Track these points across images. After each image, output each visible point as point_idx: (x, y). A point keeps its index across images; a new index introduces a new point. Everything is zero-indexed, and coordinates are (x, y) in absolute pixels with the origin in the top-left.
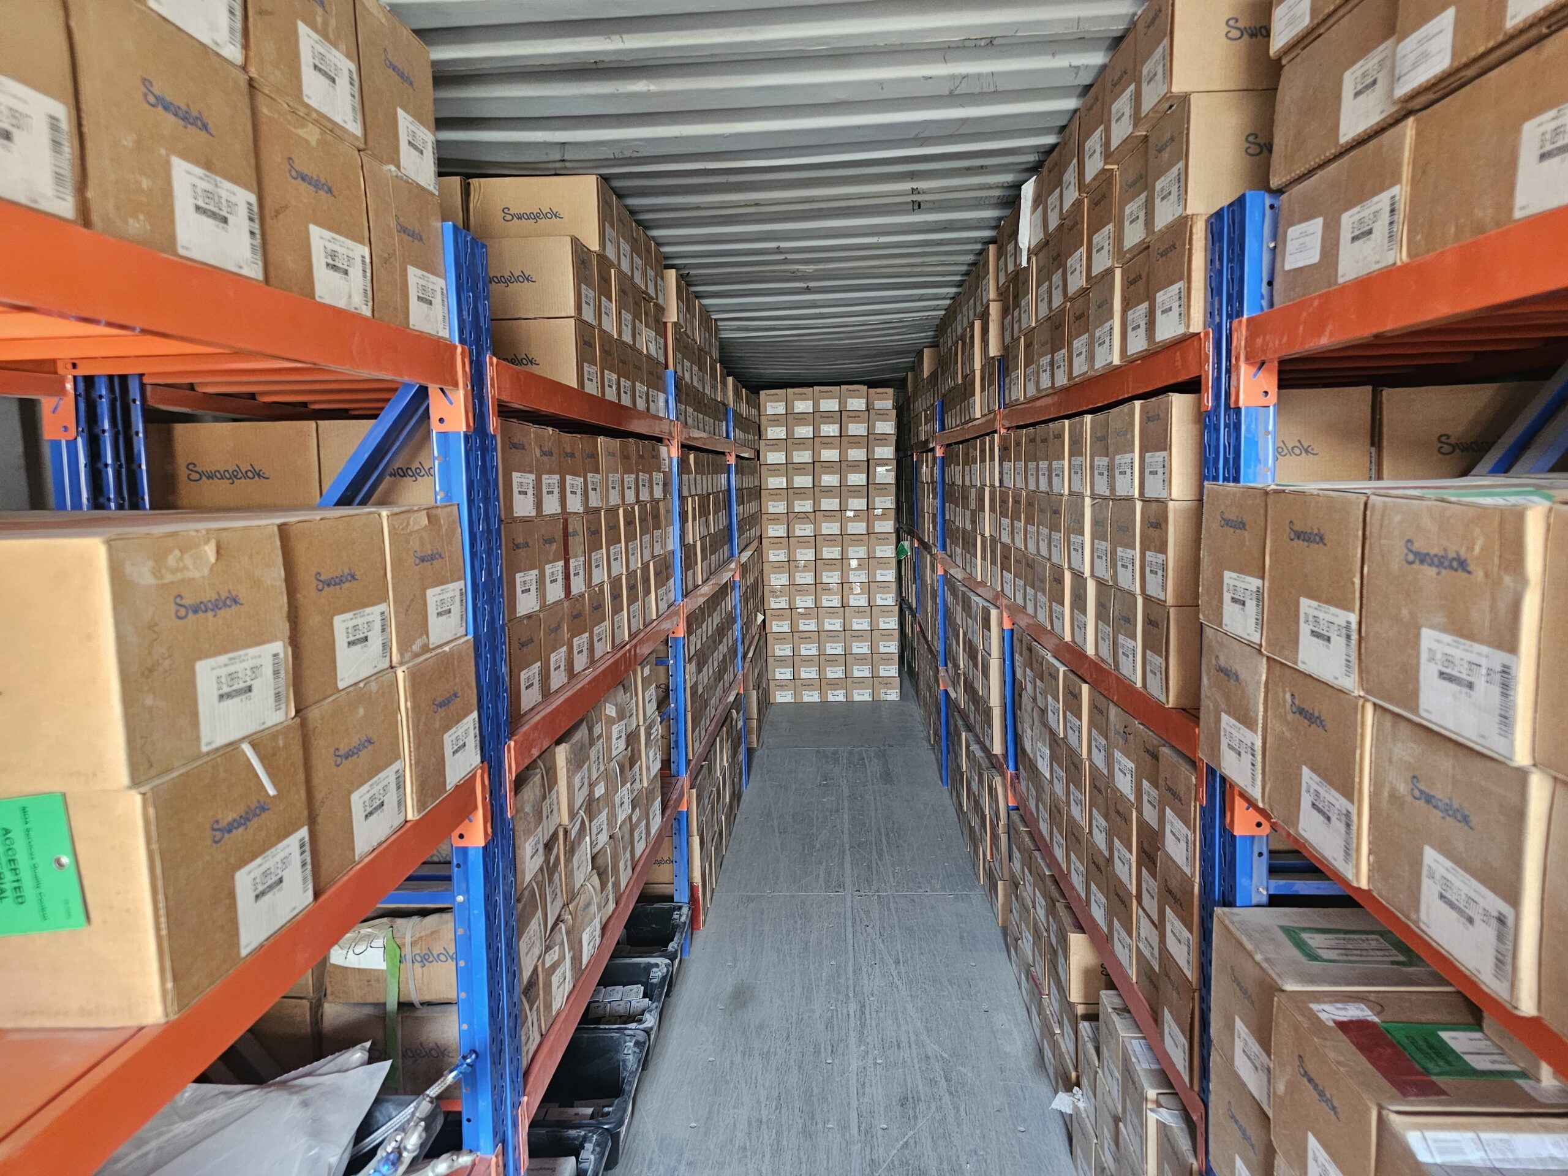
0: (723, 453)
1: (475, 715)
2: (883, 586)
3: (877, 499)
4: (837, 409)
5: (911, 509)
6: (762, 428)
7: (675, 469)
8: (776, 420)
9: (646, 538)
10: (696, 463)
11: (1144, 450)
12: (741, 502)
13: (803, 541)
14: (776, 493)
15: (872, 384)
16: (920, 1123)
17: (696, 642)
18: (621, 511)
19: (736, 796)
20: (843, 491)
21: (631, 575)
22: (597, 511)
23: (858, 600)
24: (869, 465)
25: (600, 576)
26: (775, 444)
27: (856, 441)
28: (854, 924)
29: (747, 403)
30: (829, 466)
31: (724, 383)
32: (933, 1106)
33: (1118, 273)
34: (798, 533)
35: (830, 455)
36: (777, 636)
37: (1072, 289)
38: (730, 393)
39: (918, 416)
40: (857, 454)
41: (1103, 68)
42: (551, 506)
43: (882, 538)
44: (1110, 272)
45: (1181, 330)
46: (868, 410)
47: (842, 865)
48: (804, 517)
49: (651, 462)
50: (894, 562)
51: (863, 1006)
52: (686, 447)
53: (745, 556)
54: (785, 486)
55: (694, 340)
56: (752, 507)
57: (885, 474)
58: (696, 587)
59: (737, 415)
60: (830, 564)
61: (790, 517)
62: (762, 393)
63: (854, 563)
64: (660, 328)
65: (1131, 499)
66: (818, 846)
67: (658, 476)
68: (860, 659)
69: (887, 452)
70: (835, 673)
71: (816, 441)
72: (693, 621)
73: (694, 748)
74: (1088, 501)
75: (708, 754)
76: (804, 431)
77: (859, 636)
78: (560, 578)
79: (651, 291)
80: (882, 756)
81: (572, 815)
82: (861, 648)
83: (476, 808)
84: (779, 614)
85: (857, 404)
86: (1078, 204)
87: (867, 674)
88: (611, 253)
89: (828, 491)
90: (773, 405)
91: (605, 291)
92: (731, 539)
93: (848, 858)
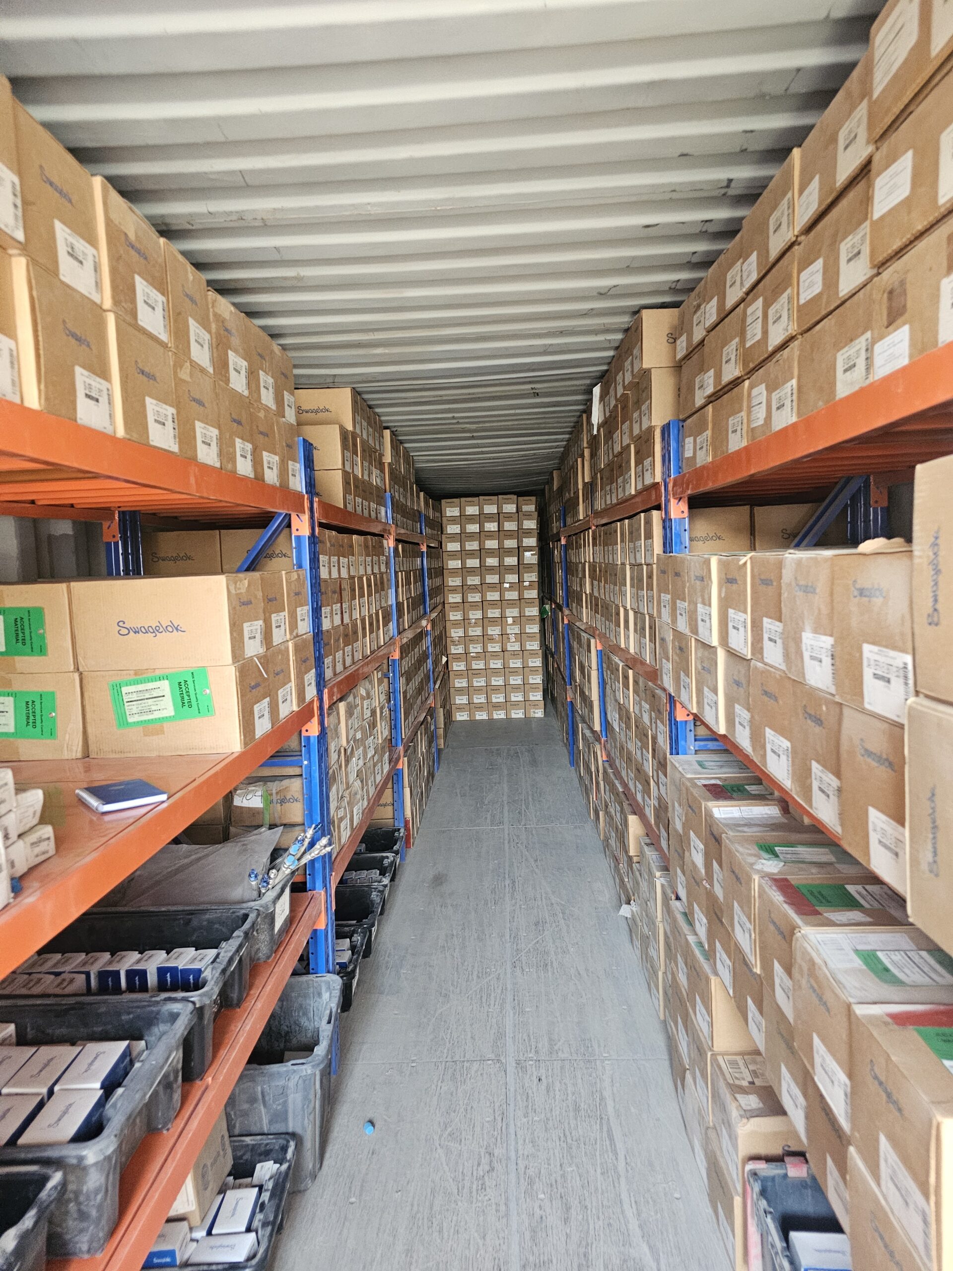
0: (418, 544)
1: (314, 670)
2: (531, 637)
3: (525, 575)
4: (496, 511)
5: (550, 582)
6: (444, 525)
7: (392, 554)
8: (453, 520)
9: (377, 595)
10: (403, 551)
11: (645, 539)
12: (430, 578)
13: (474, 606)
14: (454, 572)
15: (520, 494)
16: (546, 933)
17: (406, 664)
18: (365, 578)
19: (431, 775)
20: (501, 570)
21: (370, 616)
22: (354, 577)
23: (513, 646)
24: (519, 551)
25: (356, 615)
26: (453, 538)
27: (510, 535)
28: (509, 842)
29: (433, 509)
30: (491, 553)
31: (418, 497)
32: (554, 925)
33: (632, 446)
34: (470, 599)
35: (492, 544)
36: (456, 673)
37: (616, 452)
38: (422, 504)
39: (551, 516)
40: (511, 543)
41: (622, 340)
42: (335, 575)
43: (530, 602)
44: (628, 446)
45: (652, 481)
46: (517, 512)
47: (502, 812)
48: (474, 588)
49: (378, 550)
50: (538, 619)
51: (514, 882)
52: (398, 541)
53: (434, 615)
54: (460, 566)
55: (400, 472)
56: (438, 582)
57: (530, 557)
58: (405, 630)
59: (427, 518)
60: (493, 621)
61: (464, 589)
62: (443, 501)
63: (510, 621)
64: (381, 466)
65: (641, 564)
66: (486, 802)
67: (383, 558)
68: (516, 688)
69: (532, 541)
70: (498, 698)
71: (482, 535)
72: (405, 650)
73: (405, 733)
74: (628, 567)
75: (413, 739)
76: (473, 528)
77: (514, 672)
78: (339, 612)
79: (378, 448)
80: (530, 751)
81: (348, 742)
82: (516, 680)
83: (314, 716)
84: (458, 658)
85: (510, 508)
86: (616, 406)
87: (521, 698)
88: (358, 431)
89: (491, 570)
90: (451, 511)
91: (355, 453)
92: (425, 602)
93: (506, 808)
